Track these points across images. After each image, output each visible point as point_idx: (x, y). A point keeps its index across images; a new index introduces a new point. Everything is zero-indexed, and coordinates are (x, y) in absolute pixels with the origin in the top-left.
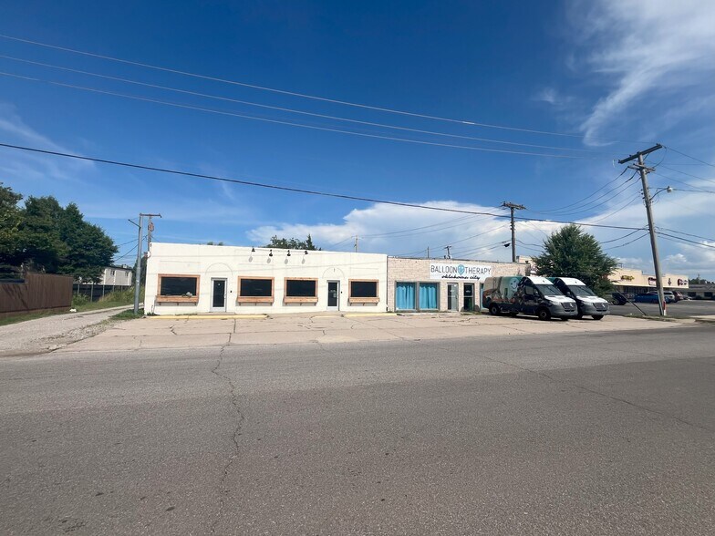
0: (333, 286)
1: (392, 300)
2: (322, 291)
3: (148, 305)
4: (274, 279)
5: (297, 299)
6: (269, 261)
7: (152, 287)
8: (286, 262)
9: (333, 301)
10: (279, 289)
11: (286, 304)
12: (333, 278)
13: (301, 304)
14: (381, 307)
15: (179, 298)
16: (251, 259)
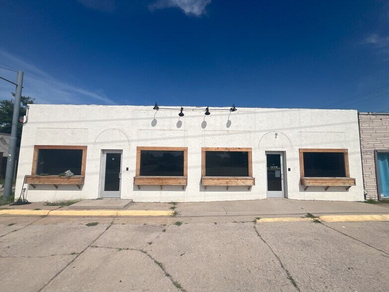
0: (274, 160)
1: (371, 182)
2: (259, 168)
3: (20, 188)
4: (186, 149)
5: (222, 181)
6: (179, 124)
7: (26, 164)
8: (204, 125)
9: (275, 182)
10: (194, 165)
11: (204, 188)
12: (275, 148)
13: (227, 188)
14: (355, 194)
15: (55, 179)
16: (154, 123)
